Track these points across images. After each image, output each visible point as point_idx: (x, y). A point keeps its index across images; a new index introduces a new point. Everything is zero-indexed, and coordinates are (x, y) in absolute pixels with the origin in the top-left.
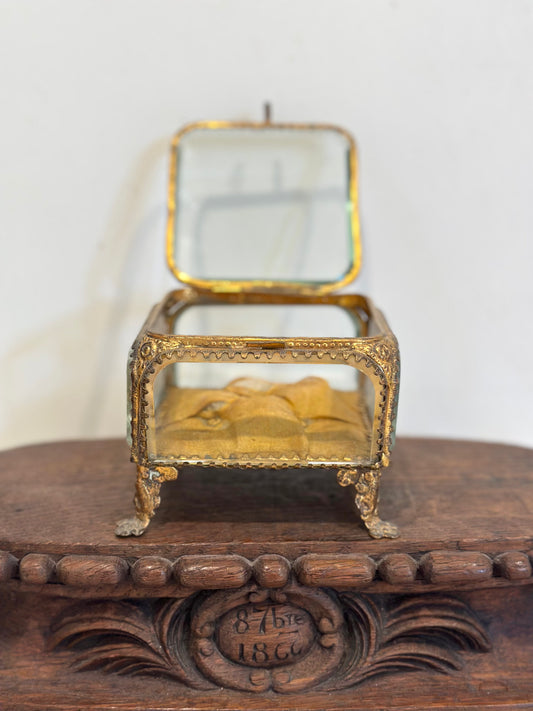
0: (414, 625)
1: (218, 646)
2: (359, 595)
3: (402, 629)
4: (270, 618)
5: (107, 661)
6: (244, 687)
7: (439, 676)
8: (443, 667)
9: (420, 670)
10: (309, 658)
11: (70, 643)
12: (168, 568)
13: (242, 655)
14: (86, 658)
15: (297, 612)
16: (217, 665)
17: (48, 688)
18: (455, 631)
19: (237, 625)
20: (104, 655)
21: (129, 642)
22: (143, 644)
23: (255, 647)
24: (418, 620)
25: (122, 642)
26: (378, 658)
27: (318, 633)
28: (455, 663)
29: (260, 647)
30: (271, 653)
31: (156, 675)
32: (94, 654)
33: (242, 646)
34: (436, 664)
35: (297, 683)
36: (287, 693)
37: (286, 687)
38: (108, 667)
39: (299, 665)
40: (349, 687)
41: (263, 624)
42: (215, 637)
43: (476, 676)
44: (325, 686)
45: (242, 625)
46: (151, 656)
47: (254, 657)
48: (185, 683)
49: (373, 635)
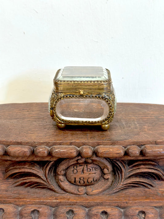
0: (138, 171)
1: (66, 178)
2: (118, 160)
3: (134, 172)
4: (85, 168)
5: (26, 183)
6: (76, 193)
7: (147, 189)
8: (149, 186)
9: (140, 187)
10: (100, 183)
11: (13, 176)
12: (48, 150)
13: (75, 181)
14: (18, 182)
15: (95, 166)
16: (66, 185)
17: (4, 193)
18: (153, 173)
19: (73, 171)
20: (25, 181)
21: (34, 176)
22: (39, 177)
23: (80, 178)
24: (140, 170)
25: (31, 176)
26: (125, 183)
27: (103, 174)
28: (153, 185)
29: (82, 179)
30: (86, 181)
31: (43, 188)
32: (21, 180)
33: (75, 178)
34: (146, 185)
35: (95, 191)
36: (92, 195)
37: (91, 193)
38: (26, 185)
39: (96, 185)
40: (114, 193)
41: (83, 170)
42: (65, 175)
43: (161, 189)
44: (105, 193)
45: (75, 171)
46: (42, 182)
47: (80, 182)
48: (54, 191)
49: (123, 175)
